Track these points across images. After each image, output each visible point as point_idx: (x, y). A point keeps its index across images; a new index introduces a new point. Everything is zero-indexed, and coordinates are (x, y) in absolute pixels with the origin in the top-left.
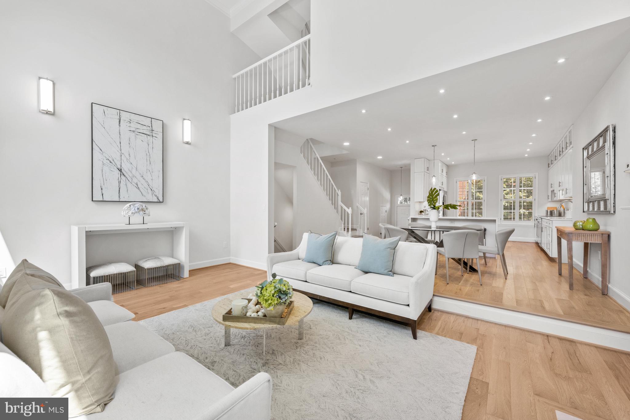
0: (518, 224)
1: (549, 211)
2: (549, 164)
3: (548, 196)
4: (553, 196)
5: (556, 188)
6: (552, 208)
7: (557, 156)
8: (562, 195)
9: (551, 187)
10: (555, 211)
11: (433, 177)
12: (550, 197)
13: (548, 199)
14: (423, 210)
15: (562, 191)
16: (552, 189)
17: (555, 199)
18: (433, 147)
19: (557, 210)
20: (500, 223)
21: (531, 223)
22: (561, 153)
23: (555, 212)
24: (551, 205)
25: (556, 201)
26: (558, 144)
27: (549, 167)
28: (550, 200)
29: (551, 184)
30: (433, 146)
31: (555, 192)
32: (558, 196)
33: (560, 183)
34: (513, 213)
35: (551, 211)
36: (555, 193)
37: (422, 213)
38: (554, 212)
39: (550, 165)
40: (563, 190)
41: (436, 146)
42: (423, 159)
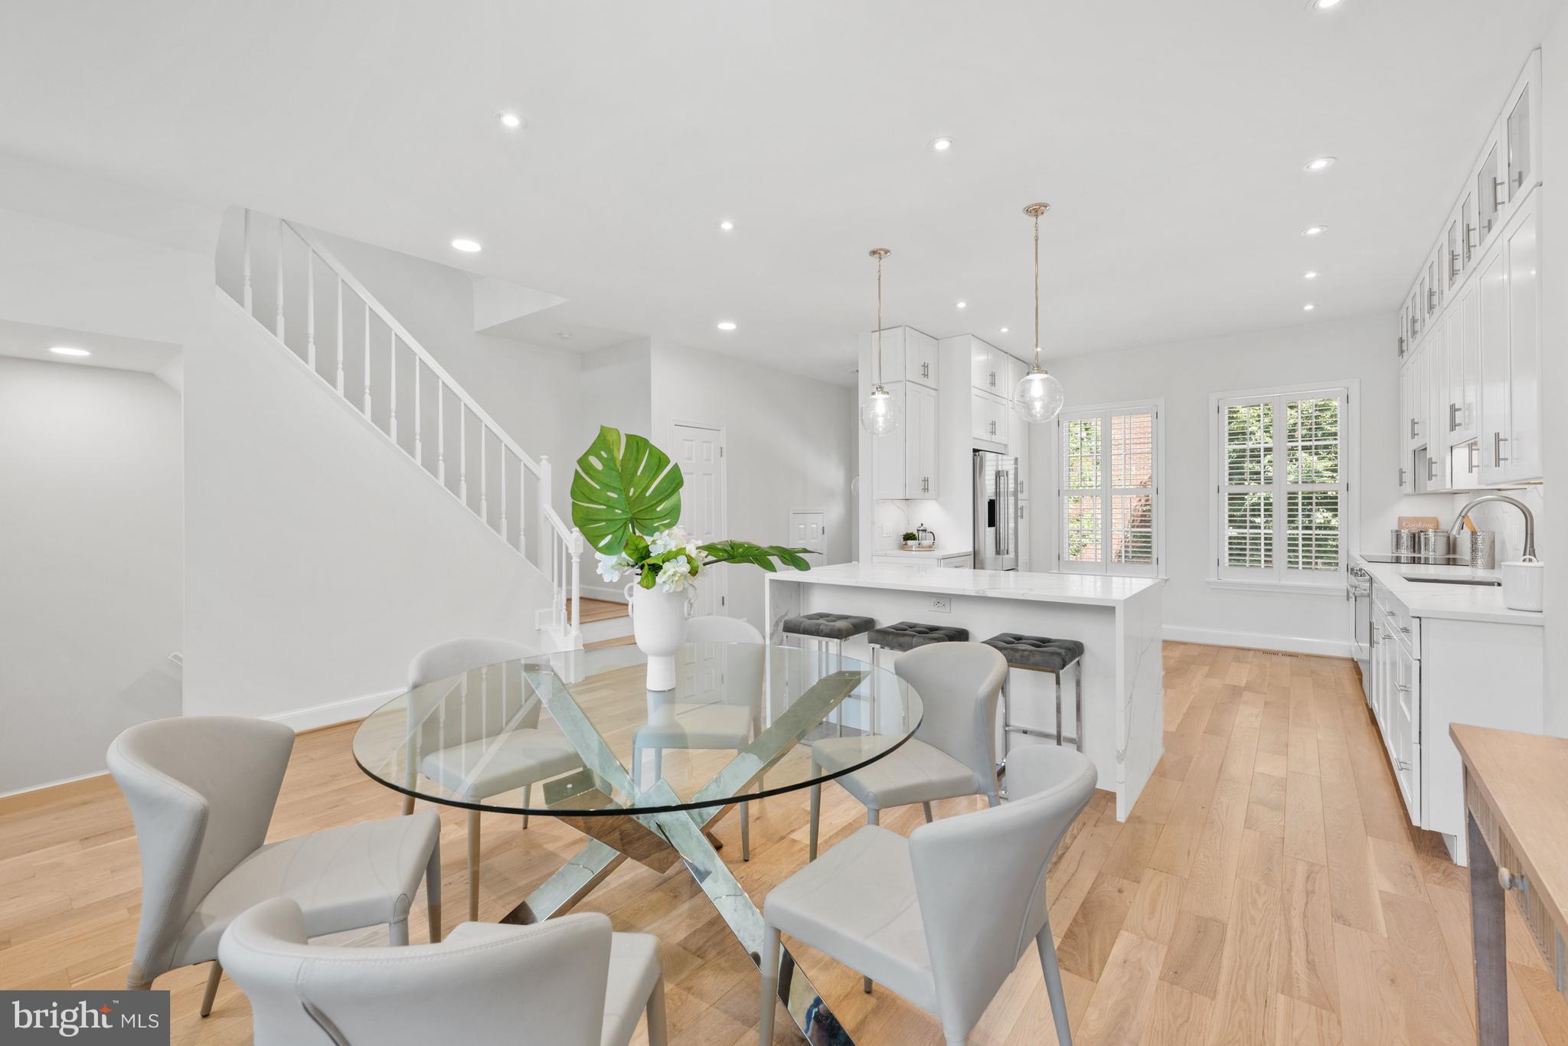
0: (1284, 582)
1: (1405, 533)
2: (1401, 341)
3: (1401, 472)
4: (1423, 472)
5: (1435, 436)
6: (1416, 520)
7: (1435, 288)
8: (1470, 471)
9: (1414, 435)
10: (1431, 533)
11: (873, 394)
12: (1408, 477)
13: (1401, 485)
14: (915, 533)
15: (1466, 450)
16: (1416, 444)
17: (1431, 486)
18: (875, 260)
19: (1436, 530)
20: (1215, 579)
21: (1335, 581)
22: (1458, 264)
23: (1432, 540)
24: (1414, 509)
25: (1434, 494)
26: (1442, 229)
27: (1402, 352)
28: (1408, 487)
29: (1414, 423)
30: (874, 253)
31: (1431, 453)
32: (1444, 476)
33: (1453, 409)
34: (1266, 539)
35: (1414, 535)
36: (1431, 462)
37: (910, 542)
38: (1427, 540)
39: (1404, 345)
40: (1472, 446)
41: (887, 252)
42: (900, 331)
